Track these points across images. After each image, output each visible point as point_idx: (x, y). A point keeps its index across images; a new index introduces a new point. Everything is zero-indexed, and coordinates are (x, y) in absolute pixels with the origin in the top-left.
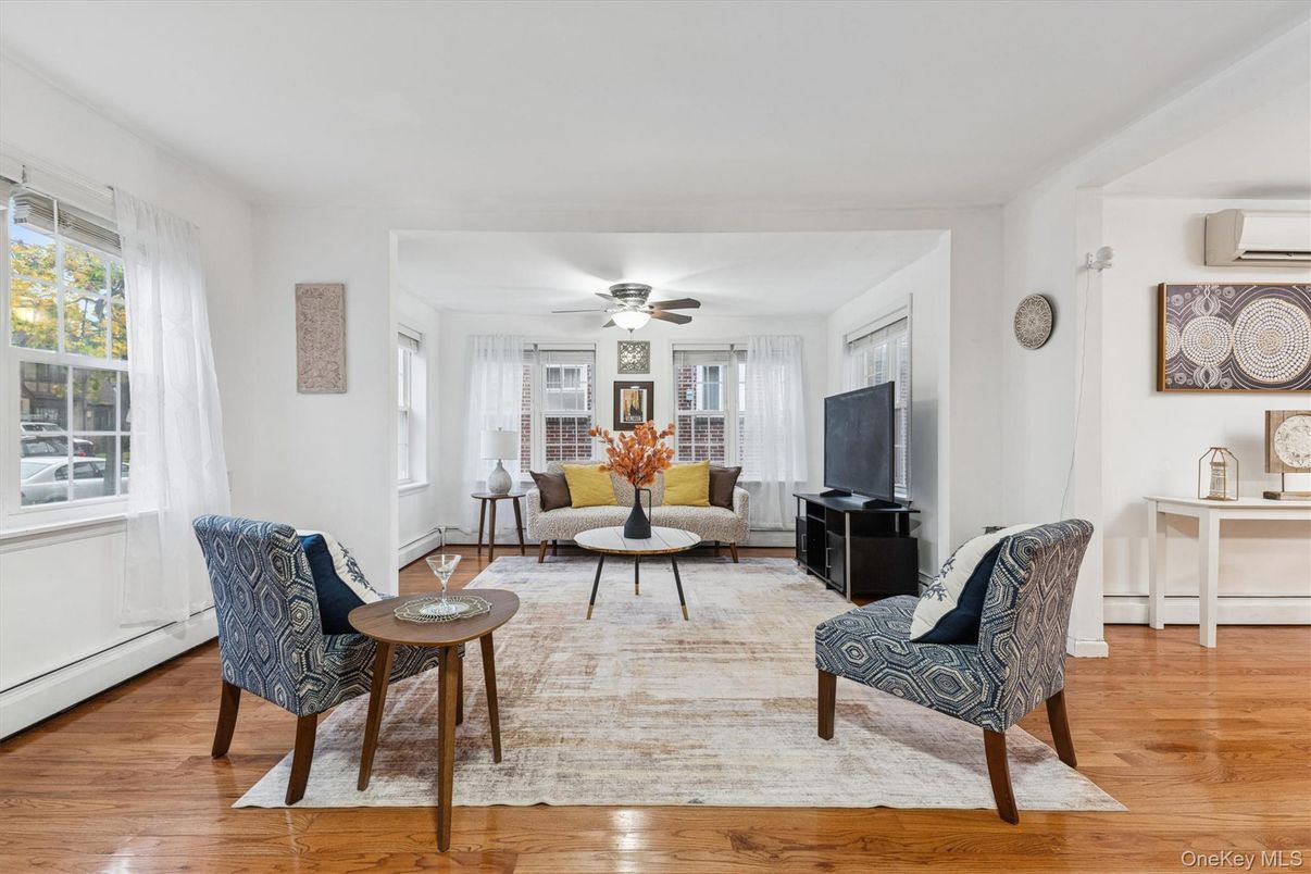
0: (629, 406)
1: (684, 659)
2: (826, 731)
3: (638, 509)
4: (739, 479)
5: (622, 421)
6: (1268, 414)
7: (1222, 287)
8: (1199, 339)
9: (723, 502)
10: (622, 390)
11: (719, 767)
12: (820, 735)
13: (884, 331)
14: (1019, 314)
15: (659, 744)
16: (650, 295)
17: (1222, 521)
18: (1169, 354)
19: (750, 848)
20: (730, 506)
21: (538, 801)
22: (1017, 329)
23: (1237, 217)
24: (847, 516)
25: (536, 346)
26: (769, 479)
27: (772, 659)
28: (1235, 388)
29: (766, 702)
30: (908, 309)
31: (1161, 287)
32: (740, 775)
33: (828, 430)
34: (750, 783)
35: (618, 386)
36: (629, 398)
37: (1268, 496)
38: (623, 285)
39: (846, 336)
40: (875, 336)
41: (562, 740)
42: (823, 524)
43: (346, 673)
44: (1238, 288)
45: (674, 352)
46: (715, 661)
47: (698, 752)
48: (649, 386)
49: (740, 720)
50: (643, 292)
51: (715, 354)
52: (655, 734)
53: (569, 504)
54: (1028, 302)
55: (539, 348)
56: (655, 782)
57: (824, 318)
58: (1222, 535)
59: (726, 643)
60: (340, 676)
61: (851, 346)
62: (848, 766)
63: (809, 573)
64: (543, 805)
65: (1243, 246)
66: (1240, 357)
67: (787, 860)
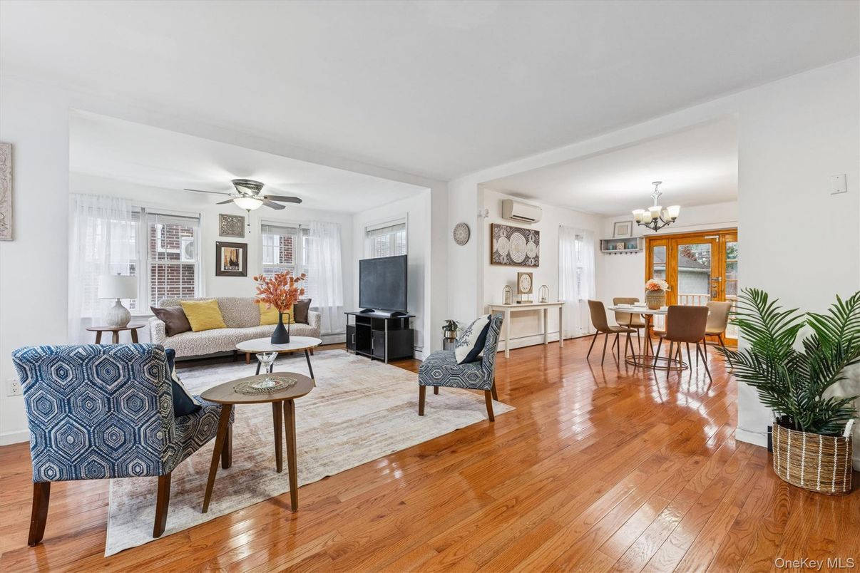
0: (228, 260)
1: (333, 404)
2: (421, 413)
3: (281, 325)
4: (310, 306)
5: (223, 269)
6: (518, 273)
7: (507, 227)
8: (502, 245)
9: (302, 320)
10: (223, 248)
11: (391, 438)
12: (420, 415)
13: (390, 228)
14: (455, 230)
15: (357, 438)
16: (263, 189)
17: (511, 312)
18: (494, 250)
19: (426, 457)
20: (306, 322)
21: (323, 476)
22: (455, 236)
23: (511, 202)
24: (386, 321)
25: (143, 209)
26: (323, 305)
27: (375, 394)
28: (510, 264)
29: (388, 410)
30: (406, 219)
31: (492, 224)
32: (401, 438)
33: (362, 277)
34: (408, 439)
35: (219, 246)
36: (228, 254)
37: (518, 302)
38: (246, 180)
39: (366, 228)
40: (384, 230)
41: (306, 452)
42: (370, 327)
43: (185, 442)
44: (511, 228)
45: (262, 225)
46: (348, 400)
47: (378, 435)
48: (244, 246)
49: (384, 420)
50: (258, 187)
51: (289, 230)
52: (351, 436)
53: (190, 329)
54: (459, 226)
55: (147, 211)
56: (370, 451)
57: (351, 216)
58: (511, 317)
59: (347, 392)
60: (183, 443)
61: (368, 233)
62: (438, 422)
63: (357, 354)
64: (327, 477)
65: (513, 214)
66: (511, 253)
67: (441, 455)
